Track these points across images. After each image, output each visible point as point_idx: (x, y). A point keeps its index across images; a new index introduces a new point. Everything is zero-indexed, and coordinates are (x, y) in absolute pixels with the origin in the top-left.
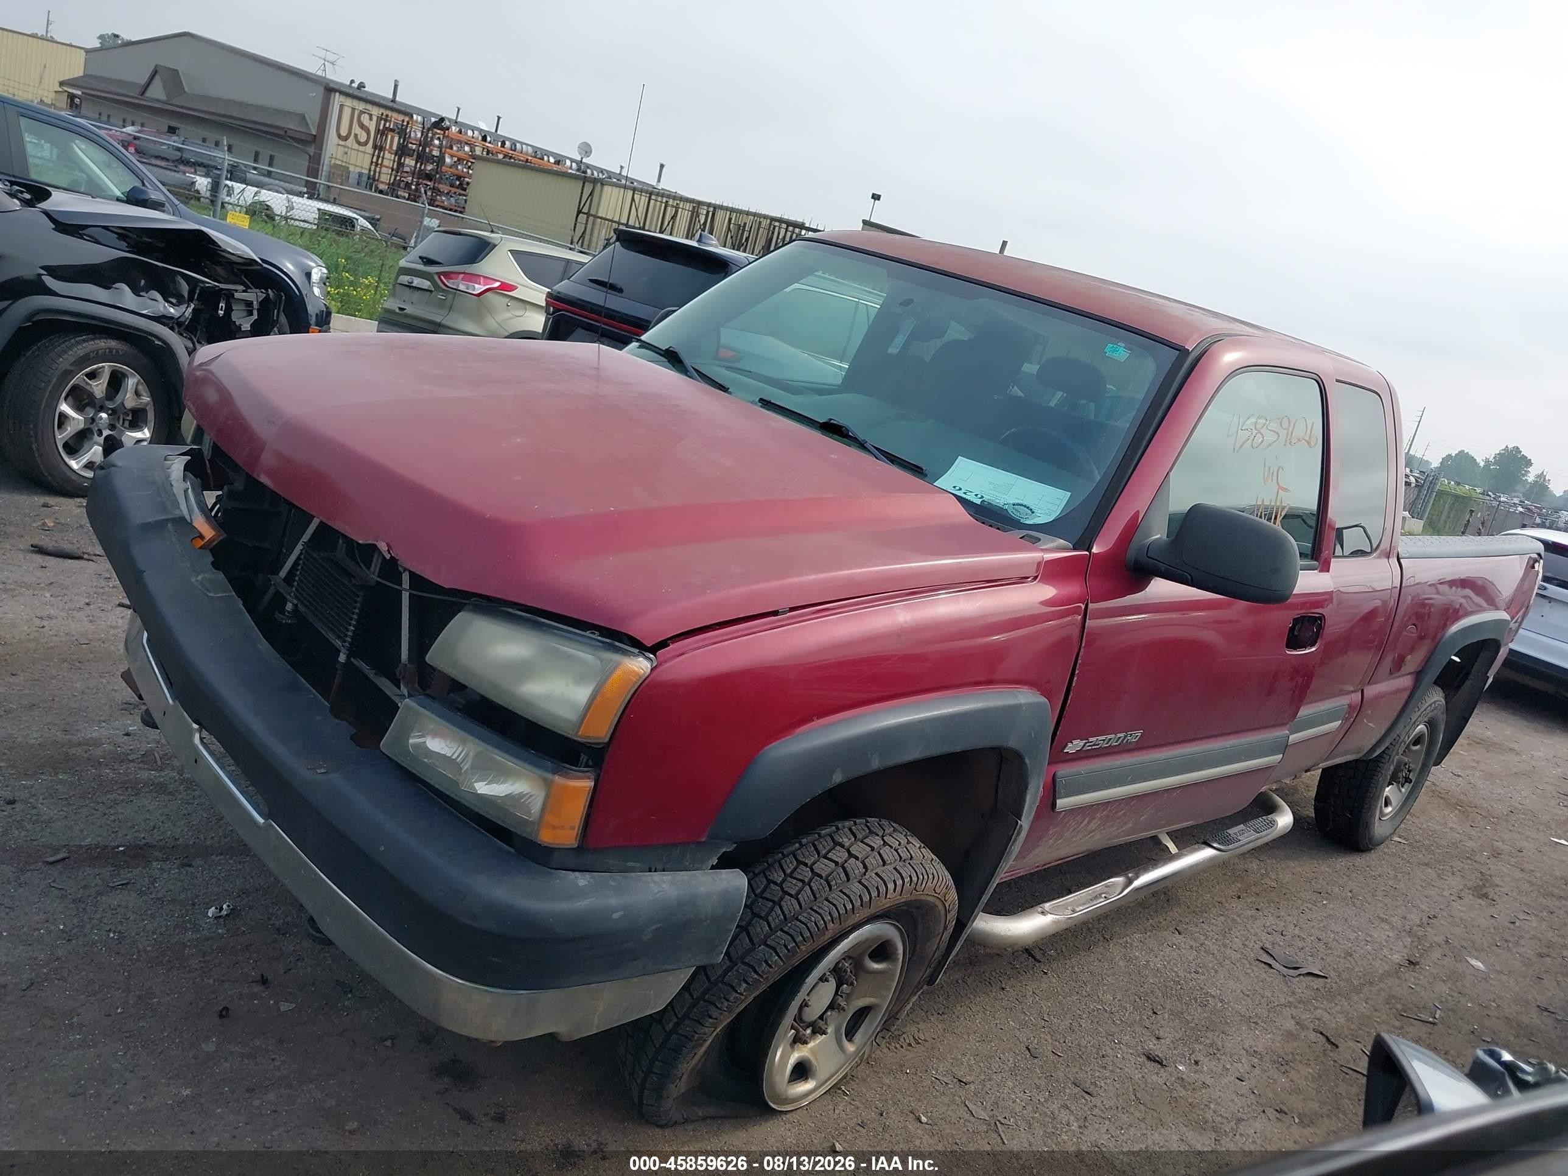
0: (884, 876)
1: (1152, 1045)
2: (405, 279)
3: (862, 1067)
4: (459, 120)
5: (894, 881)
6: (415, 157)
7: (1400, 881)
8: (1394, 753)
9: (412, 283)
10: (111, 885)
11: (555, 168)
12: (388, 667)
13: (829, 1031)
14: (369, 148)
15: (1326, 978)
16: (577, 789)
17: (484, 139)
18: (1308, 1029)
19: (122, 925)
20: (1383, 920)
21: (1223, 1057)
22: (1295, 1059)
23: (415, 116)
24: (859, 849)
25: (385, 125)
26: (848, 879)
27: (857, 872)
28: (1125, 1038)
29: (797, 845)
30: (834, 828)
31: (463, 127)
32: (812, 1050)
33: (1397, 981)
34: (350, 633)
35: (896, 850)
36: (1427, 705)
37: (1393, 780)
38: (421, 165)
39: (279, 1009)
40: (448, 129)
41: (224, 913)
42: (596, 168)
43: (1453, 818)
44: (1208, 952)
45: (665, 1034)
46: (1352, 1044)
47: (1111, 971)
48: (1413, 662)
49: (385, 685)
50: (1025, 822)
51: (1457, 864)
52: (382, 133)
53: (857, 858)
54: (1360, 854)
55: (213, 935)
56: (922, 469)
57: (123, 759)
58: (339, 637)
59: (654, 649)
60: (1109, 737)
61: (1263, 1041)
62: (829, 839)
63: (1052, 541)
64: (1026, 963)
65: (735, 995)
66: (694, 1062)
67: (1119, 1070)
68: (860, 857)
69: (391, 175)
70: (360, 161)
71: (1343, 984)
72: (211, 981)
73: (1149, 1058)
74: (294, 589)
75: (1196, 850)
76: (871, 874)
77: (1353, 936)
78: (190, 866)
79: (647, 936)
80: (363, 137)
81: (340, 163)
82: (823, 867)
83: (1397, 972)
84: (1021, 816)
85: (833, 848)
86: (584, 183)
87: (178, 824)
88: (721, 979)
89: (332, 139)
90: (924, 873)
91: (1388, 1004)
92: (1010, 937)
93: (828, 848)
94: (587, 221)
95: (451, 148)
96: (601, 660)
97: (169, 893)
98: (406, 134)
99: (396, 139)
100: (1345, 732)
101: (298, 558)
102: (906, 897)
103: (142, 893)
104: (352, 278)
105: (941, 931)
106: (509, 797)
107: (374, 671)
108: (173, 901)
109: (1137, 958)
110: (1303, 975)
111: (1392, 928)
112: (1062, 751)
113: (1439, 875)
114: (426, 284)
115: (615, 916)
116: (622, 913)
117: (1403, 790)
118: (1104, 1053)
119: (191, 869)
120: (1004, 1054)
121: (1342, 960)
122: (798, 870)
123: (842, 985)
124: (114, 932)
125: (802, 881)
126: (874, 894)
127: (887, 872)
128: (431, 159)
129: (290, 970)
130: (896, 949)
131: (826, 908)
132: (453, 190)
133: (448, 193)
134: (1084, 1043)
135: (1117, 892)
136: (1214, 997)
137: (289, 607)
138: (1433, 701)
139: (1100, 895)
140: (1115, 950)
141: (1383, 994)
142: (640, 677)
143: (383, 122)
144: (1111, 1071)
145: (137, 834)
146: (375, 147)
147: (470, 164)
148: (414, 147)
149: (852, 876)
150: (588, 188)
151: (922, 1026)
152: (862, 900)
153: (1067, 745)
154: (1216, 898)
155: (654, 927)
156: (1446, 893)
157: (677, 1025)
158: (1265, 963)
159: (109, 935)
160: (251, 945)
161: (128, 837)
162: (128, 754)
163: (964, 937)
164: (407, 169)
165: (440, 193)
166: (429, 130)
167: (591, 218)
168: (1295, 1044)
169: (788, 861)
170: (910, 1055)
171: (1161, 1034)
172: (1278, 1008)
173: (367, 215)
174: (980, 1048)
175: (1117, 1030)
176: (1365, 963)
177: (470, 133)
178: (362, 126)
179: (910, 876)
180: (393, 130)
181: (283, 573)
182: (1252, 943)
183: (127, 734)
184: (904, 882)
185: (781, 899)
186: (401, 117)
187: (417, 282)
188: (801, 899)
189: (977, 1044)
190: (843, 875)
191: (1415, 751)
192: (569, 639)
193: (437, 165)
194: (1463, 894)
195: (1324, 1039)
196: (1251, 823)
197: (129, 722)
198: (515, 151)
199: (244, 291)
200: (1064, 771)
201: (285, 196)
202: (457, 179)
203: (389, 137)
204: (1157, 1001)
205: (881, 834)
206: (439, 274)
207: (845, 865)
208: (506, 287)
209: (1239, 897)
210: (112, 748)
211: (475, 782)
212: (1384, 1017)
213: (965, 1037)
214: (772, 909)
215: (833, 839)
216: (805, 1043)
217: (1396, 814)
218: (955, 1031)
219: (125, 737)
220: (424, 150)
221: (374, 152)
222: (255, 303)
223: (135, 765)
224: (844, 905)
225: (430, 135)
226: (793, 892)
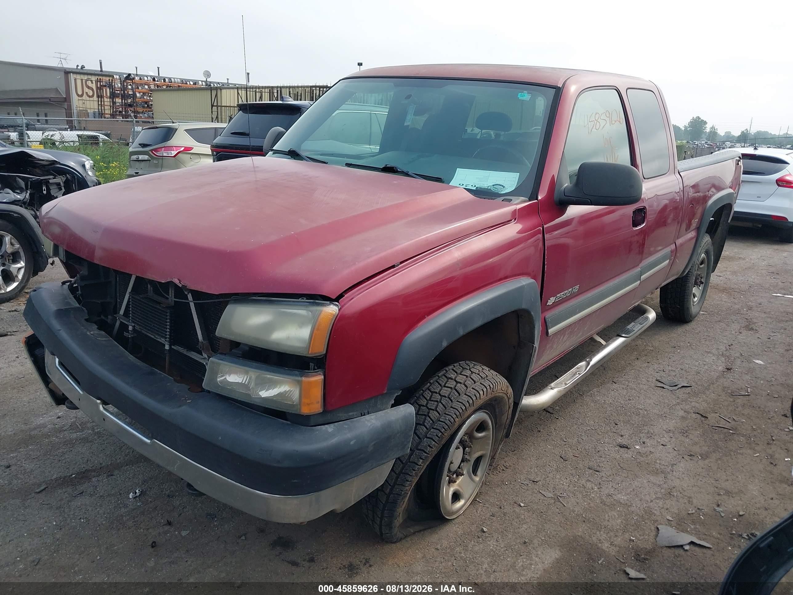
0: (476, 388)
1: (620, 440)
2: (134, 157)
3: (483, 487)
4: (138, 73)
5: (482, 390)
6: (120, 97)
7: (709, 332)
8: (694, 270)
9: (139, 158)
10: (74, 495)
11: (194, 86)
12: (193, 346)
13: (464, 473)
14: (95, 98)
15: (691, 386)
16: (316, 381)
17: (154, 80)
18: (691, 413)
19: (86, 514)
20: (708, 353)
21: (655, 437)
22: (690, 429)
23: (115, 76)
24: (460, 378)
25: (100, 84)
26: (459, 394)
27: (462, 390)
28: (606, 440)
29: (429, 384)
30: (445, 371)
31: (141, 77)
32: (459, 485)
33: (725, 380)
34: (168, 333)
35: (478, 374)
36: (704, 243)
37: (696, 284)
38: (125, 101)
39: (181, 535)
40: (134, 79)
41: (138, 494)
42: (215, 82)
43: (724, 296)
44: (631, 389)
45: (386, 496)
46: (713, 415)
47: (589, 409)
48: (695, 223)
49: (194, 355)
50: (536, 345)
51: (733, 317)
52: (100, 88)
53: (461, 383)
54: (688, 324)
55: (136, 507)
56: (441, 179)
57: (61, 430)
58: (162, 337)
59: (337, 299)
60: (565, 292)
61: (672, 424)
62: (444, 377)
63: (519, 199)
64: (546, 416)
65: (417, 467)
66: (404, 506)
67: (608, 456)
68: (462, 382)
69: (110, 109)
70: (92, 105)
71: (700, 387)
72: (142, 530)
73: (621, 447)
74: (131, 318)
75: (615, 340)
76: (470, 389)
77: (697, 364)
78: (112, 475)
79: (371, 449)
80: (91, 93)
81: (82, 109)
82: (445, 392)
83: (723, 375)
84: (534, 342)
85: (447, 381)
86: (211, 91)
87: (100, 456)
88: (408, 461)
89: (75, 98)
90: (495, 382)
91: (724, 391)
92: (539, 404)
93: (445, 382)
94: (217, 109)
95: (138, 88)
96: (311, 312)
97: (106, 492)
98: (113, 86)
99: (108, 90)
100: (671, 265)
101: (128, 301)
102: (490, 396)
103: (91, 495)
104: (105, 165)
105: (508, 409)
106: (280, 394)
107: (186, 350)
108: (109, 495)
109: (599, 400)
110: (680, 388)
111: (714, 355)
112: (546, 305)
113: (727, 325)
114: (146, 157)
115: (352, 443)
116: (355, 440)
117: (700, 288)
118: (598, 450)
119: (114, 477)
120: (550, 463)
121: (696, 376)
122: (433, 396)
123: (466, 448)
124: (83, 519)
125: (437, 401)
126: (474, 398)
127: (478, 386)
128: (129, 96)
129: (181, 514)
130: (488, 424)
131: (452, 412)
132: (145, 110)
133: (142, 112)
134: (587, 447)
135: (584, 370)
136: (641, 409)
137: (130, 328)
138: (706, 241)
139: (576, 373)
140: (587, 399)
141: (720, 387)
142: (334, 315)
143: (99, 83)
144: (605, 458)
145: (79, 466)
146: (98, 97)
147: (150, 94)
148: (118, 92)
149: (460, 391)
150: (214, 93)
151: (506, 459)
152: (469, 403)
153: (548, 301)
154: (627, 362)
155: (373, 444)
156: (733, 332)
157: (391, 490)
158: (660, 387)
159: (81, 521)
160: (156, 507)
161: (75, 469)
162: (63, 427)
163: (518, 410)
164: (118, 104)
165: (139, 113)
166: (124, 81)
167: (219, 108)
168: (687, 422)
169: (427, 393)
170: (505, 475)
171: (623, 434)
172: (674, 407)
173: (103, 132)
174: (538, 463)
175: (601, 437)
176: (707, 375)
177: (146, 78)
178: (89, 87)
179: (489, 385)
180: (105, 86)
181: (122, 312)
182: (651, 379)
183: (59, 418)
184: (487, 389)
185: (429, 413)
186: (107, 79)
187: (141, 157)
188: (439, 410)
189: (536, 461)
190: (456, 393)
191: (702, 268)
192: (290, 305)
193: (133, 99)
194: (741, 331)
195: (700, 416)
196: (637, 320)
197: (58, 411)
198: (171, 83)
199: (54, 178)
200: (549, 315)
201: (58, 132)
202: (145, 104)
203: (104, 90)
204: (615, 418)
205: (468, 368)
206: (152, 150)
207: (456, 388)
208: (187, 149)
209: (638, 359)
210: (53, 426)
211: (259, 391)
212: (724, 398)
213: (529, 459)
214: (425, 419)
215: (446, 377)
216: (455, 482)
217: (699, 301)
218: (523, 458)
219: (58, 419)
220: (124, 92)
221: (99, 99)
222: (61, 183)
223: (68, 432)
224: (461, 408)
225: (125, 84)
226: (433, 408)
